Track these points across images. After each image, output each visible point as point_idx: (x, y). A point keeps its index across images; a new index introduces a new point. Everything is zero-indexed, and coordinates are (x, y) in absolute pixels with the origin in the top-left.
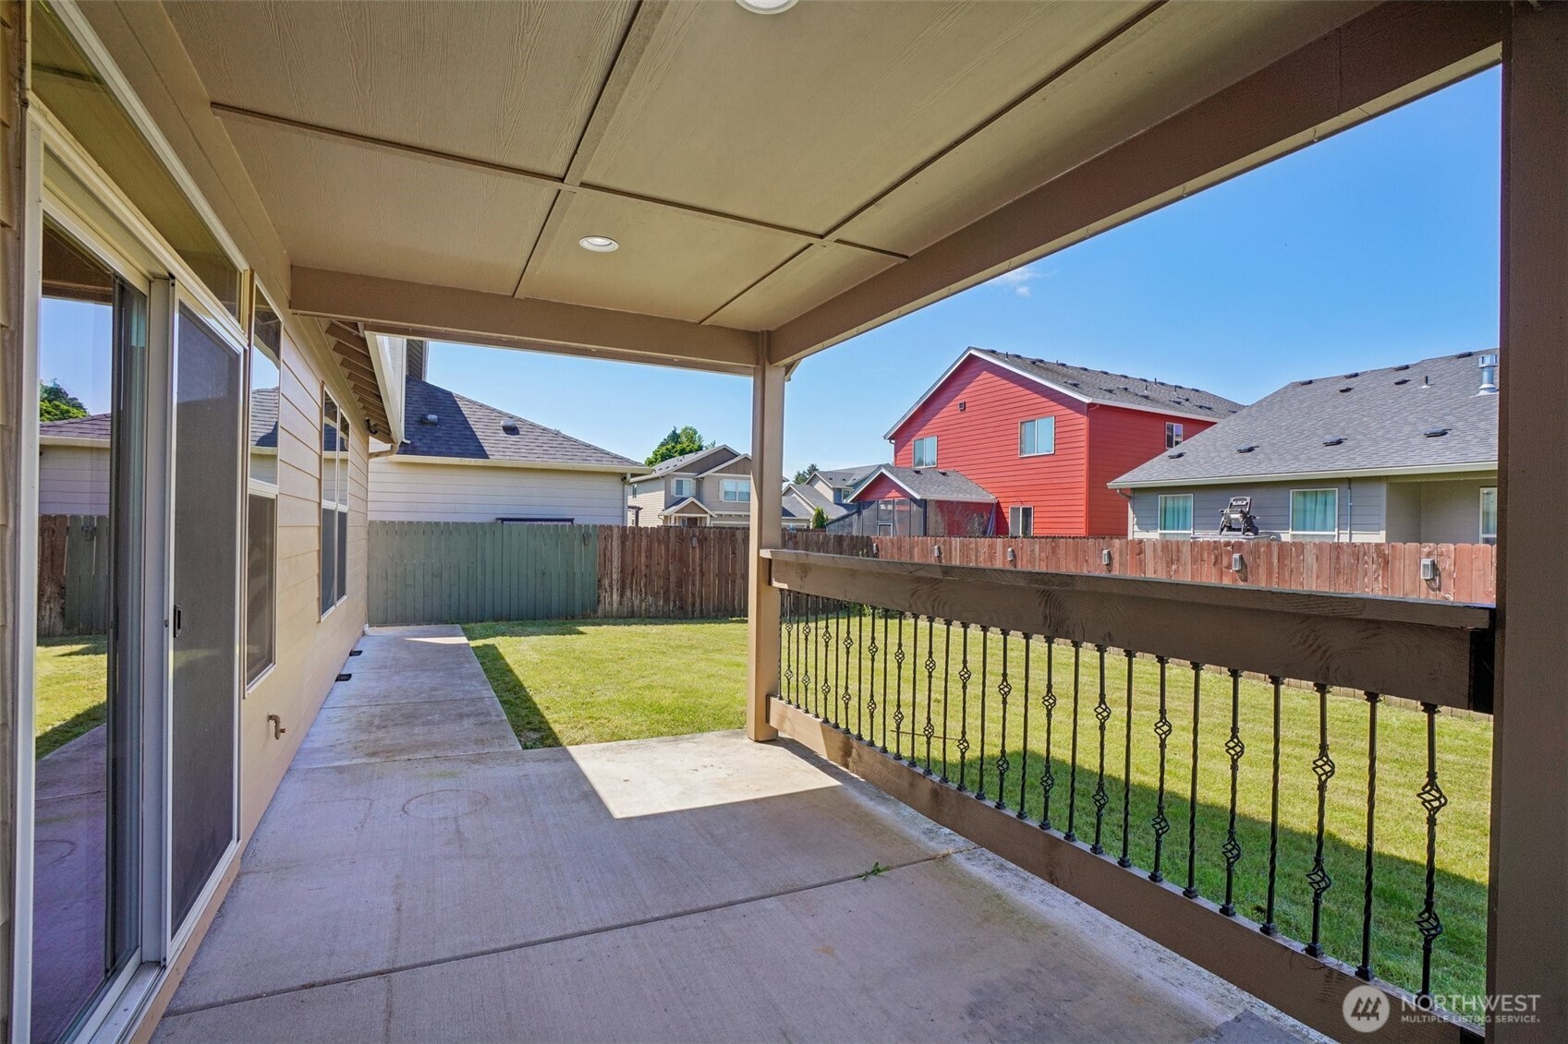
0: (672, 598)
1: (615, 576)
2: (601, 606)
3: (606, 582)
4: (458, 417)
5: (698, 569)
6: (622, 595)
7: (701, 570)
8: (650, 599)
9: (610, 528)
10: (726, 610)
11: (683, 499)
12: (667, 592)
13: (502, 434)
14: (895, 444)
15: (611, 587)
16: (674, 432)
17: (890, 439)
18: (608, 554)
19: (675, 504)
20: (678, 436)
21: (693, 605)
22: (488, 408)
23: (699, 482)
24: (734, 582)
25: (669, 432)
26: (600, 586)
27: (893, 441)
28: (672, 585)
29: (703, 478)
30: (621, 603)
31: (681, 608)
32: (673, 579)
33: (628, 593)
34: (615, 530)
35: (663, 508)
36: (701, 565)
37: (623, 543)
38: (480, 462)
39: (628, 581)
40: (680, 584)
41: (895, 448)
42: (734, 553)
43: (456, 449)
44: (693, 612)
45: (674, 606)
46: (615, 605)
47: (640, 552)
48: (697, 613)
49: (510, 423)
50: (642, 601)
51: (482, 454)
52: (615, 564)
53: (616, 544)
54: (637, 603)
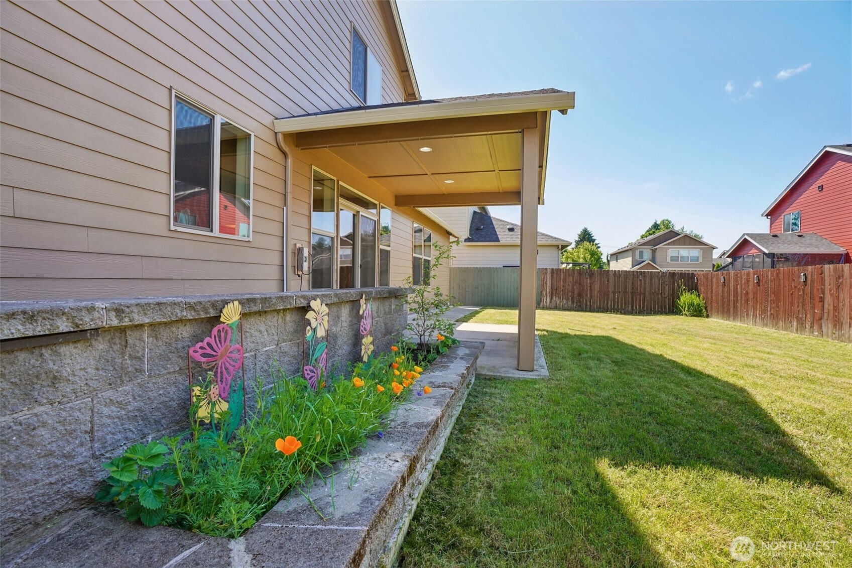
0: (575, 301)
1: (548, 290)
2: (542, 303)
3: (544, 293)
4: (491, 226)
5: (589, 288)
6: (551, 299)
7: (590, 289)
8: (565, 301)
9: (546, 269)
10: (603, 308)
11: (643, 262)
12: (573, 298)
13: (507, 231)
14: (771, 219)
15: (546, 295)
16: (656, 223)
17: (767, 215)
18: (545, 281)
19: (638, 265)
20: (658, 225)
21: (586, 305)
22: (503, 221)
23: (654, 251)
24: (608, 295)
25: (652, 223)
26: (541, 295)
27: (769, 217)
28: (576, 295)
29: (656, 249)
30: (551, 302)
31: (580, 306)
32: (576, 292)
33: (554, 298)
34: (549, 270)
35: (631, 267)
36: (590, 286)
37: (552, 276)
38: (496, 243)
39: (554, 293)
40: (580, 295)
41: (771, 222)
42: (608, 281)
43: (488, 239)
44: (586, 308)
45: (577, 305)
46: (548, 303)
47: (560, 280)
48: (588, 309)
49: (511, 227)
50: (560, 302)
51: (497, 240)
52: (548, 285)
53: (549, 276)
54: (558, 302)
